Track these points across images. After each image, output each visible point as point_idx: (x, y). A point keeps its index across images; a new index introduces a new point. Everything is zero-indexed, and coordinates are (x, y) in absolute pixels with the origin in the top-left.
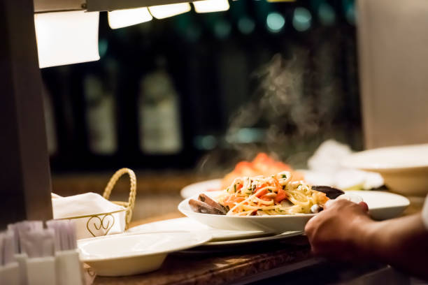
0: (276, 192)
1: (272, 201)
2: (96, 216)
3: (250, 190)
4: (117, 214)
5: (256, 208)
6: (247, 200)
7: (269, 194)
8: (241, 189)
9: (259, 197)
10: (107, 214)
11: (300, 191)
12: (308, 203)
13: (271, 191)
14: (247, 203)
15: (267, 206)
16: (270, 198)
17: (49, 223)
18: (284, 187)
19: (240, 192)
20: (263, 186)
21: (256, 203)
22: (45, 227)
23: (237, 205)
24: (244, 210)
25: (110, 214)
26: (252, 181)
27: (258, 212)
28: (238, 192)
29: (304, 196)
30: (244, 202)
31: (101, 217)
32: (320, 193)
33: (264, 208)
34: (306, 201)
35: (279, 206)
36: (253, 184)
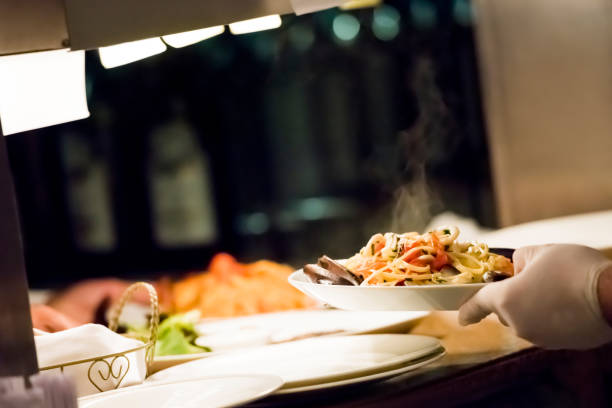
0: (435, 255)
1: (428, 267)
2: (101, 359)
3: (395, 251)
4: (133, 353)
5: (403, 276)
6: (389, 265)
7: (423, 257)
8: (383, 250)
9: (408, 260)
10: (117, 356)
11: (471, 254)
12: (481, 270)
13: (425, 253)
14: (389, 271)
15: (420, 273)
16: (425, 263)
17: (33, 379)
18: (447, 248)
19: (380, 255)
20: (415, 245)
21: (403, 271)
22: (28, 385)
23: (375, 273)
24: (385, 281)
25: (122, 354)
26: (398, 239)
27: (405, 283)
28: (376, 254)
29: (476, 261)
30: (385, 268)
31: (109, 360)
32: (500, 257)
33: (414, 276)
34: (479, 267)
35: (438, 275)
36: (400, 243)
